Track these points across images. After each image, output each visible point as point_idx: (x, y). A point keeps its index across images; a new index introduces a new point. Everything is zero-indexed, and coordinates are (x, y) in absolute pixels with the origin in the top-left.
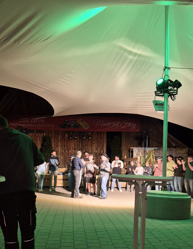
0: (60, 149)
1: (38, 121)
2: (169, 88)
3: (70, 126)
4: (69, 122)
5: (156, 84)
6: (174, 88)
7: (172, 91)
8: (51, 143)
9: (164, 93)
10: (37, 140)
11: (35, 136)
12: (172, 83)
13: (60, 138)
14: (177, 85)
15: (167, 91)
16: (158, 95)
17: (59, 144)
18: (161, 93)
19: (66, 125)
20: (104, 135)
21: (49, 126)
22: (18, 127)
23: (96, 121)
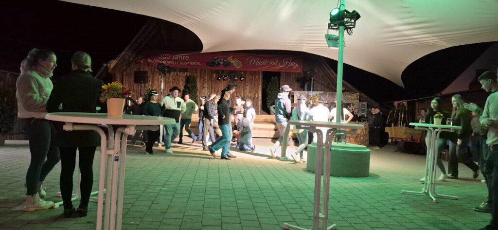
0: (206, 91)
1: (181, 57)
2: (346, 20)
3: (219, 64)
4: (218, 59)
5: (330, 14)
6: (351, 20)
7: (349, 24)
8: (196, 84)
9: (339, 26)
10: (179, 81)
11: (177, 75)
12: (349, 15)
13: (206, 78)
14: (355, 16)
15: (343, 24)
16: (331, 28)
17: (206, 85)
18: (335, 25)
19: (214, 63)
20: (259, 76)
21: (194, 64)
22: (159, 64)
23: (250, 59)
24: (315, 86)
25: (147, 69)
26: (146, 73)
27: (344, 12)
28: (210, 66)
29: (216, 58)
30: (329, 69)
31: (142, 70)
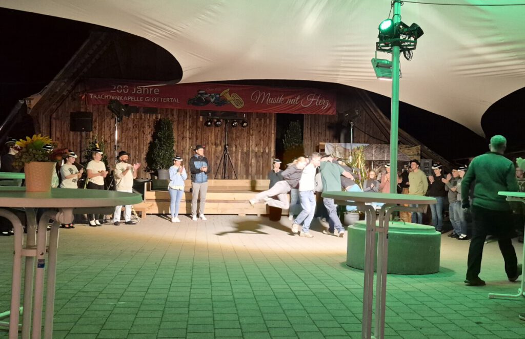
0: (188, 144)
1: (146, 91)
2: (402, 37)
3: (208, 101)
4: (206, 94)
5: (379, 29)
6: (409, 38)
7: (406, 44)
8: (172, 132)
9: (392, 46)
10: (144, 127)
11: (141, 119)
12: (406, 30)
13: (188, 123)
14: (416, 33)
15: (398, 43)
16: (381, 50)
17: (187, 134)
18: (387, 45)
19: (200, 100)
20: (271, 121)
21: (168, 100)
22: (112, 101)
23: (257, 94)
24: (355, 136)
25: (91, 109)
26: (89, 115)
27: (399, 26)
28: (194, 104)
29: (203, 92)
30: (376, 111)
31: (82, 110)
